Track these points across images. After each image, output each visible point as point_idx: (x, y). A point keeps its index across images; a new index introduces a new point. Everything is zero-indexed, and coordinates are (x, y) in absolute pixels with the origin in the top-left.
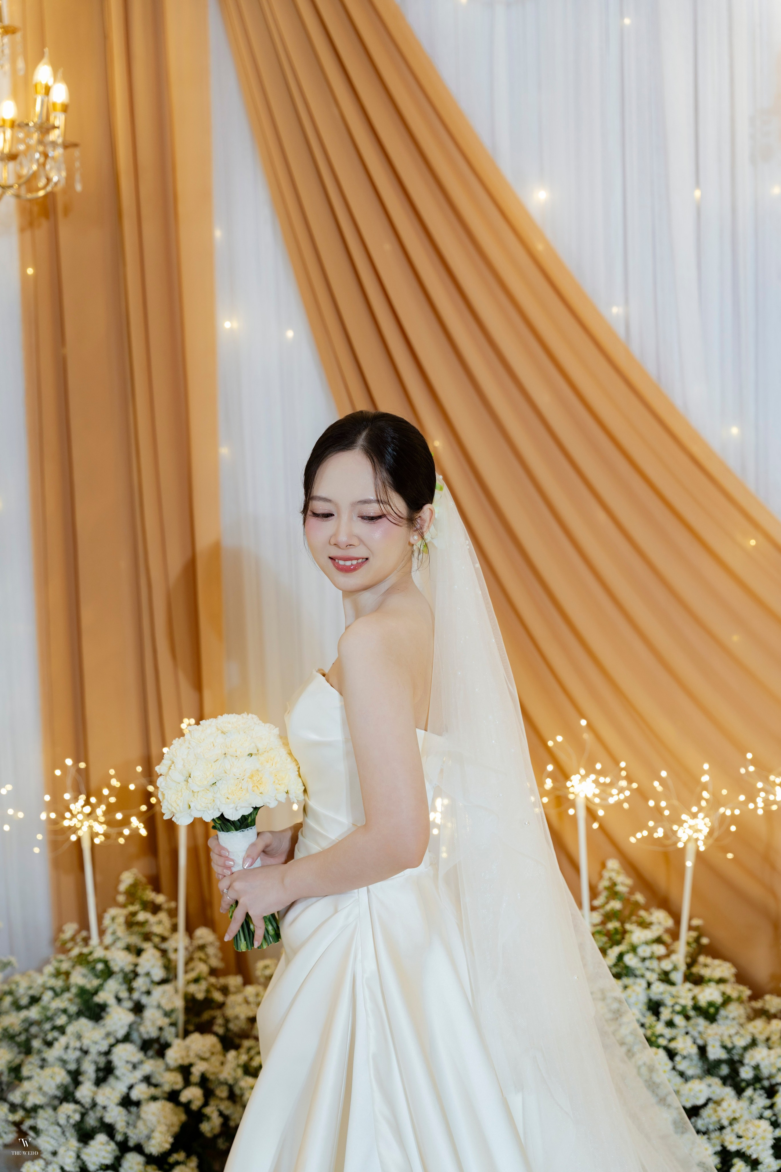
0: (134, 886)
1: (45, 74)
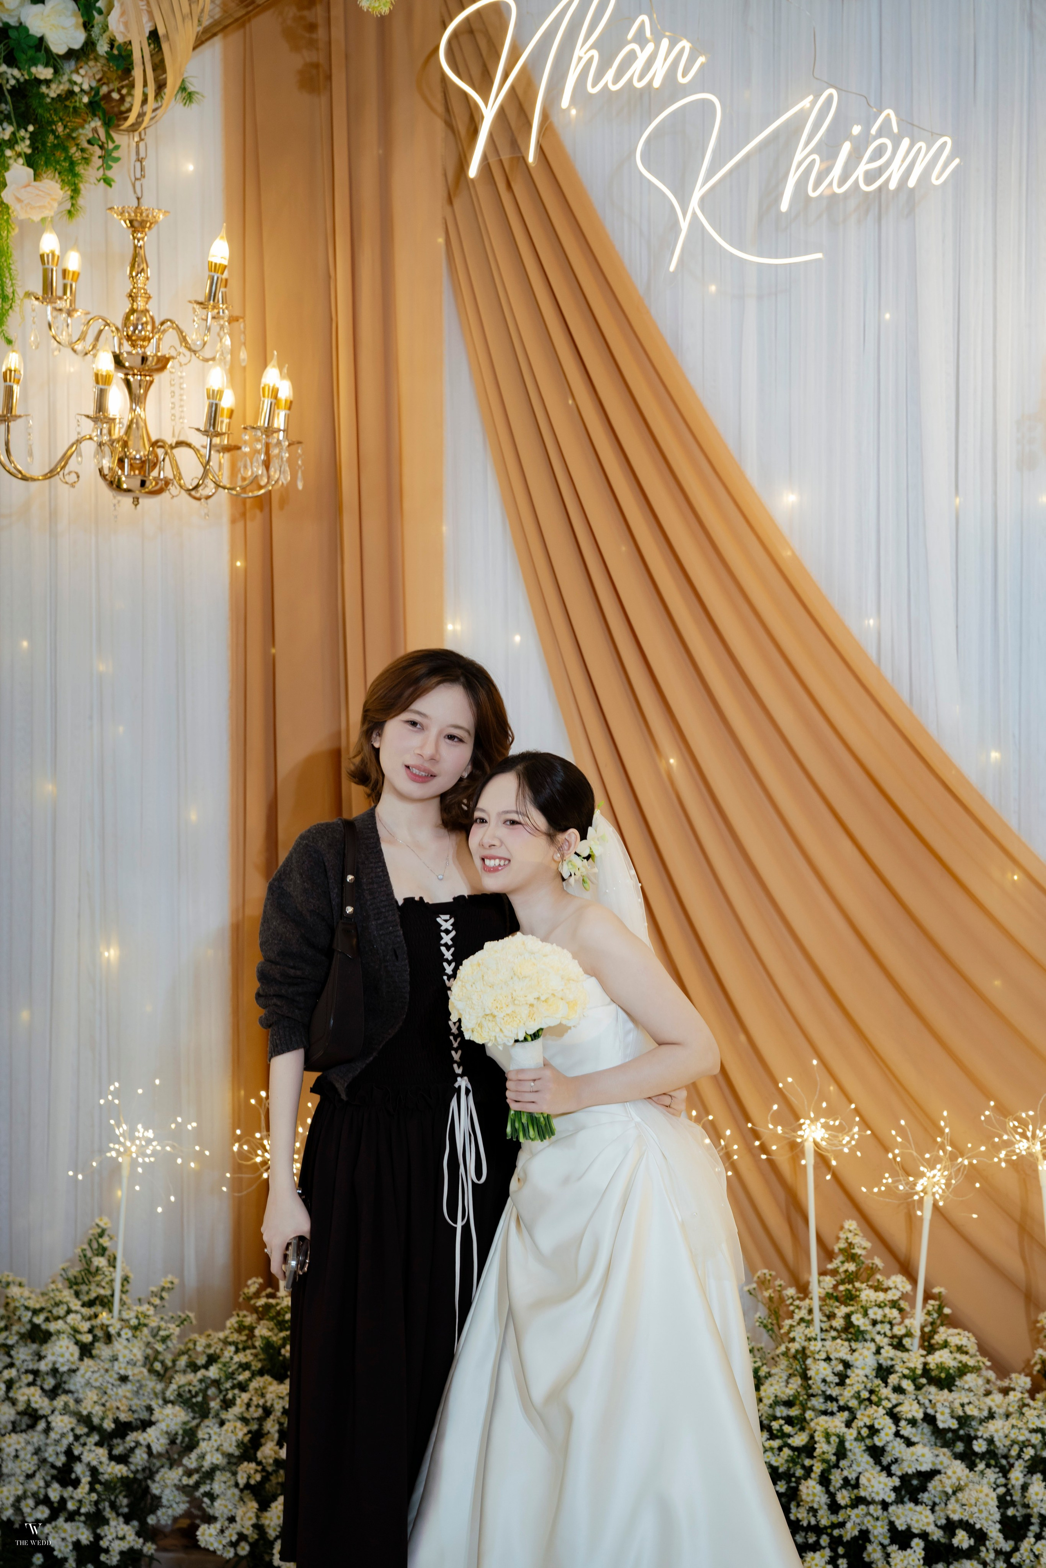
1: (273, 377)
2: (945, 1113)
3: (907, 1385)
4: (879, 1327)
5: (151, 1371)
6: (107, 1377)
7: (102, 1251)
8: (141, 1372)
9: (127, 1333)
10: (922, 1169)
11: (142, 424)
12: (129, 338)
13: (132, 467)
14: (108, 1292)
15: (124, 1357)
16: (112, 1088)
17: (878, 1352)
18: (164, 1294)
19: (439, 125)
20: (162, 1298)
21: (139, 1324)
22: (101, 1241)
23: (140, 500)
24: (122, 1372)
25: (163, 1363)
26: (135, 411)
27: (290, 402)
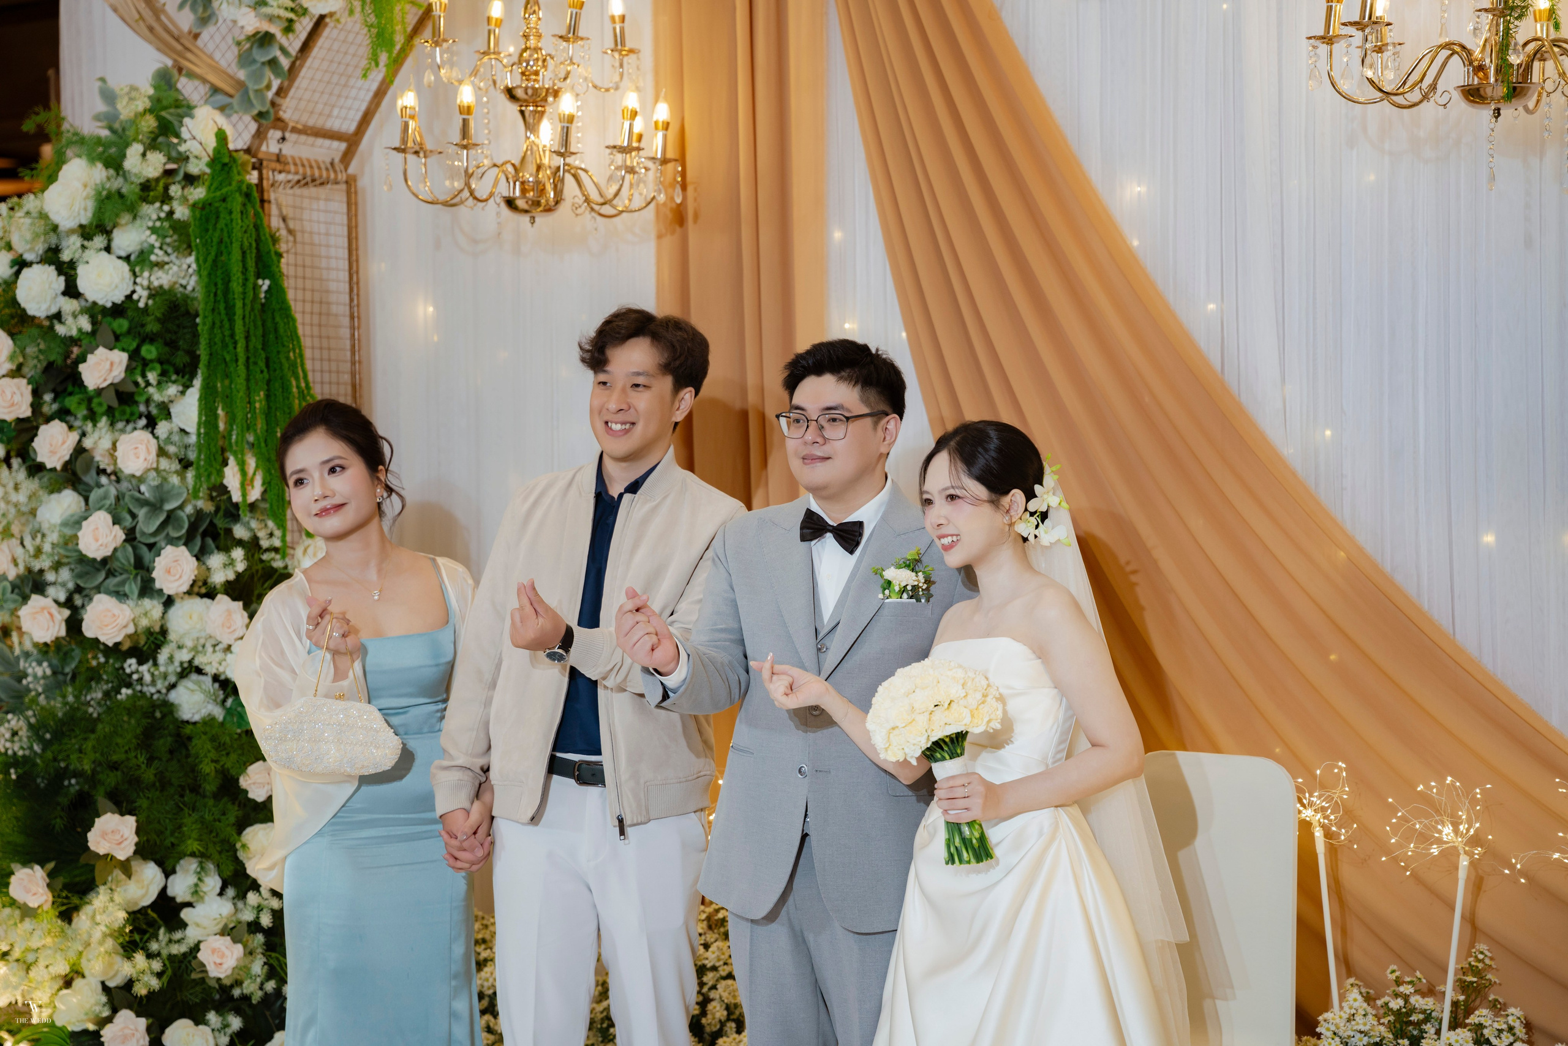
11: (535, 148)
12: (522, 73)
23: (537, 219)
26: (528, 138)
27: (668, 124)
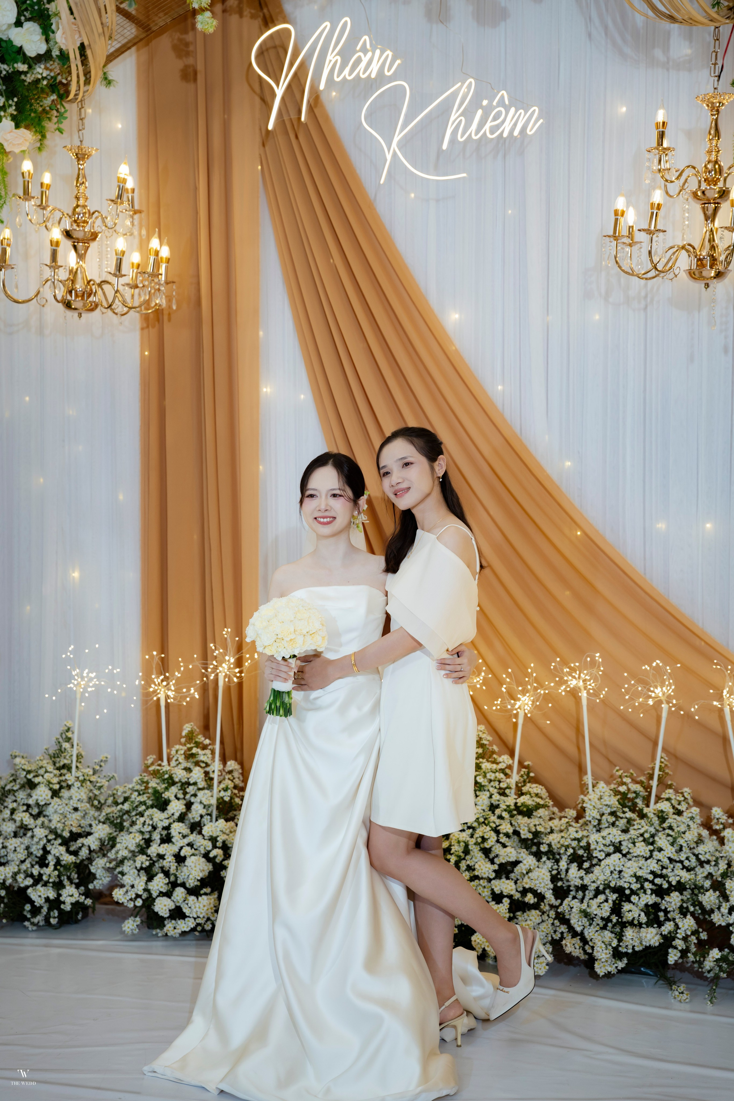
0: (191, 732)
1: (155, 243)
2: (532, 665)
3: (505, 814)
4: (492, 783)
5: (92, 805)
6: (66, 808)
7: (68, 740)
8: (86, 806)
9: (78, 784)
10: (519, 696)
11: (83, 270)
12: (75, 221)
13: (77, 296)
14: (69, 762)
15: (76, 797)
16: (70, 649)
17: (491, 797)
18: (102, 764)
19: (257, 100)
20: (101, 766)
21: (85, 779)
22: (67, 734)
23: (82, 315)
24: (75, 806)
25: (99, 802)
26: (79, 263)
27: (169, 259)
